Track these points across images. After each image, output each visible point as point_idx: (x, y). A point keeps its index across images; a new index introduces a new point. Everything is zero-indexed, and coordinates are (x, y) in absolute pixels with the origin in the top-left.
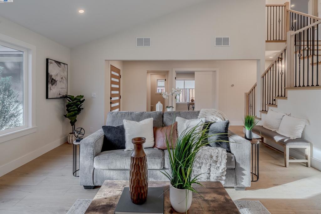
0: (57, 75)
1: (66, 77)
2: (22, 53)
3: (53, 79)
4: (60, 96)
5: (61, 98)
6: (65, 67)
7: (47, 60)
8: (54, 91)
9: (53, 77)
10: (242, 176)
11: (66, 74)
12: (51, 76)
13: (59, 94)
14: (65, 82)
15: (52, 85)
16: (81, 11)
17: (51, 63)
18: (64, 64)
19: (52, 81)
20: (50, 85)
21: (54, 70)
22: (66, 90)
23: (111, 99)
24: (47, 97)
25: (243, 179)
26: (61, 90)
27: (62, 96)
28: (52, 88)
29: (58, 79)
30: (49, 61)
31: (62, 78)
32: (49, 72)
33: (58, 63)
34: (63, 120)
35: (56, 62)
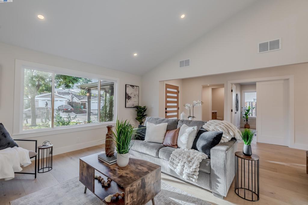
0: (132, 94)
1: (138, 95)
2: (113, 83)
3: (129, 96)
4: (134, 106)
5: (134, 107)
6: (137, 88)
7: (126, 85)
8: (130, 103)
9: (129, 95)
10: (217, 183)
11: (138, 92)
12: (128, 94)
13: (133, 105)
14: (137, 97)
15: (129, 99)
16: (135, 55)
17: (128, 87)
18: (136, 86)
19: (128, 97)
20: (127, 100)
21: (130, 91)
22: (138, 103)
23: (166, 109)
24: (126, 107)
25: (218, 186)
26: (134, 102)
27: (135, 106)
28: (128, 101)
29: (132, 96)
30: (127, 85)
31: (135, 95)
32: (127, 92)
33: (133, 86)
34: (136, 122)
35: (131, 86)
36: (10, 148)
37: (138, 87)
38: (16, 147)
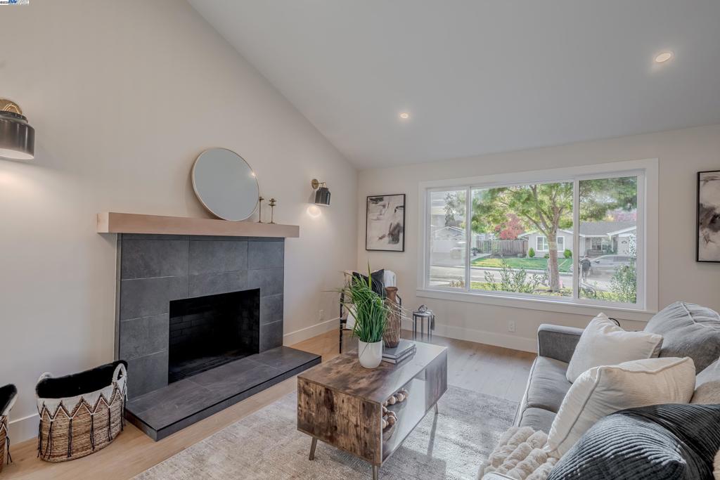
7: (699, 173)
9: (717, 211)
12: (711, 209)
15: (715, 230)
17: (710, 179)
19: (713, 221)
20: (703, 231)
24: (697, 259)
28: (713, 238)
30: (704, 176)
32: (702, 202)
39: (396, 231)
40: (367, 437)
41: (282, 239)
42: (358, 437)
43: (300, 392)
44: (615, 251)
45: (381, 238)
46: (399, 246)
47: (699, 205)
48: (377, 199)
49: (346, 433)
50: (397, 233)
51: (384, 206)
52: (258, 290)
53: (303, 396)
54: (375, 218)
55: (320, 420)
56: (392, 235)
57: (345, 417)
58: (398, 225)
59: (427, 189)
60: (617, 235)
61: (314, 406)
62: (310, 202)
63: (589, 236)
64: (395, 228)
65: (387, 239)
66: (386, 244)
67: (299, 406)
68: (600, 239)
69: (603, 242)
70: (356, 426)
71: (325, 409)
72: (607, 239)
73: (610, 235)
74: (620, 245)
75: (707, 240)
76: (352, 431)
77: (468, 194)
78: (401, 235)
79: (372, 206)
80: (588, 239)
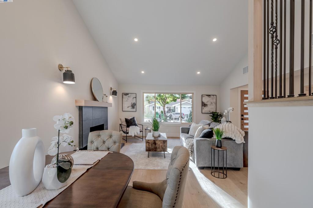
0: (208, 102)
1: (215, 102)
3: (205, 104)
4: (210, 112)
7: (202, 95)
8: (206, 109)
9: (205, 103)
11: (215, 100)
13: (210, 111)
14: (214, 105)
15: (205, 107)
17: (204, 96)
18: (213, 95)
19: (204, 105)
20: (203, 107)
21: (205, 100)
22: (215, 110)
24: (202, 113)
26: (211, 109)
27: (211, 112)
29: (208, 104)
31: (212, 103)
33: (209, 96)
35: (207, 95)
36: (135, 126)
37: (215, 96)
38: (137, 126)
39: (134, 105)
40: (164, 147)
41: (107, 108)
42: (162, 148)
43: (146, 143)
44: (175, 111)
45: (128, 107)
46: (134, 110)
47: (202, 102)
48: (127, 94)
49: (159, 148)
50: (134, 106)
51: (129, 97)
52: (104, 124)
53: (147, 143)
54: (126, 100)
55: (152, 147)
56: (132, 106)
57: (159, 145)
58: (134, 103)
59: (143, 92)
60: (175, 106)
61: (150, 145)
62: (111, 95)
63: (168, 106)
64: (133, 104)
65: (130, 108)
66: (130, 109)
67: (146, 146)
68: (170, 107)
69: (171, 108)
70: (162, 146)
71: (154, 145)
72: (172, 107)
73: (173, 106)
74: (176, 109)
75: (203, 109)
76: (161, 147)
77: (155, 95)
78: (135, 106)
79: (124, 96)
80: (167, 107)
